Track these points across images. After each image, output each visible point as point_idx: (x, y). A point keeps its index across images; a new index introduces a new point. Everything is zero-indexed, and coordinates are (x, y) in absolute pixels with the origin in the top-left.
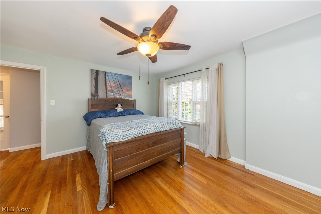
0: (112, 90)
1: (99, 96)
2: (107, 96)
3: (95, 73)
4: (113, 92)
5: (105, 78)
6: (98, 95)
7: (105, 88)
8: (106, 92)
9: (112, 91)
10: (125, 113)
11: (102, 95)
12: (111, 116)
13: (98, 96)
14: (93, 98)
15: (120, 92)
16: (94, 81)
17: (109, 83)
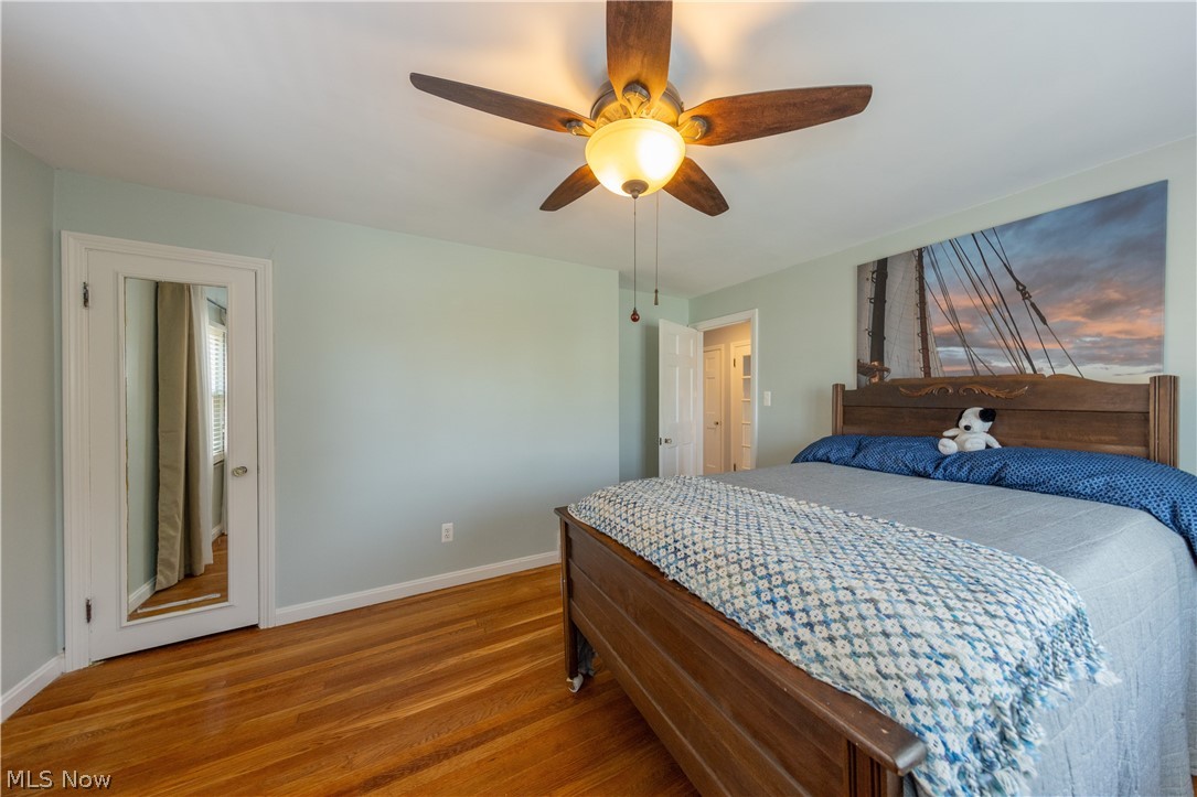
0: (960, 332)
1: (888, 370)
2: (927, 368)
3: (875, 276)
4: (964, 344)
5: (921, 279)
6: (886, 365)
7: (917, 329)
8: (925, 350)
9: (961, 338)
10: (960, 468)
11: (901, 363)
12: (870, 462)
13: (883, 370)
14: (864, 379)
15: (1015, 335)
16: (868, 308)
17: (940, 298)
